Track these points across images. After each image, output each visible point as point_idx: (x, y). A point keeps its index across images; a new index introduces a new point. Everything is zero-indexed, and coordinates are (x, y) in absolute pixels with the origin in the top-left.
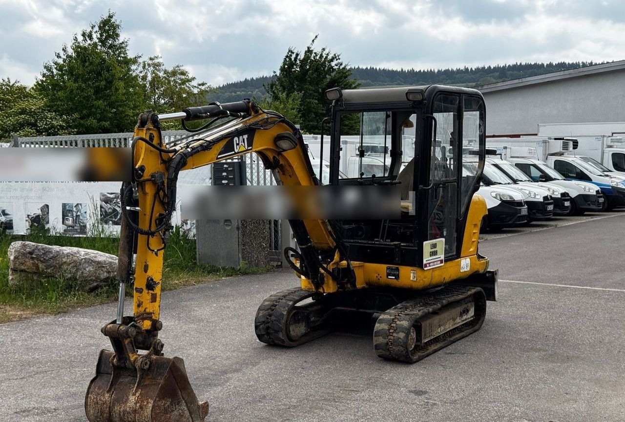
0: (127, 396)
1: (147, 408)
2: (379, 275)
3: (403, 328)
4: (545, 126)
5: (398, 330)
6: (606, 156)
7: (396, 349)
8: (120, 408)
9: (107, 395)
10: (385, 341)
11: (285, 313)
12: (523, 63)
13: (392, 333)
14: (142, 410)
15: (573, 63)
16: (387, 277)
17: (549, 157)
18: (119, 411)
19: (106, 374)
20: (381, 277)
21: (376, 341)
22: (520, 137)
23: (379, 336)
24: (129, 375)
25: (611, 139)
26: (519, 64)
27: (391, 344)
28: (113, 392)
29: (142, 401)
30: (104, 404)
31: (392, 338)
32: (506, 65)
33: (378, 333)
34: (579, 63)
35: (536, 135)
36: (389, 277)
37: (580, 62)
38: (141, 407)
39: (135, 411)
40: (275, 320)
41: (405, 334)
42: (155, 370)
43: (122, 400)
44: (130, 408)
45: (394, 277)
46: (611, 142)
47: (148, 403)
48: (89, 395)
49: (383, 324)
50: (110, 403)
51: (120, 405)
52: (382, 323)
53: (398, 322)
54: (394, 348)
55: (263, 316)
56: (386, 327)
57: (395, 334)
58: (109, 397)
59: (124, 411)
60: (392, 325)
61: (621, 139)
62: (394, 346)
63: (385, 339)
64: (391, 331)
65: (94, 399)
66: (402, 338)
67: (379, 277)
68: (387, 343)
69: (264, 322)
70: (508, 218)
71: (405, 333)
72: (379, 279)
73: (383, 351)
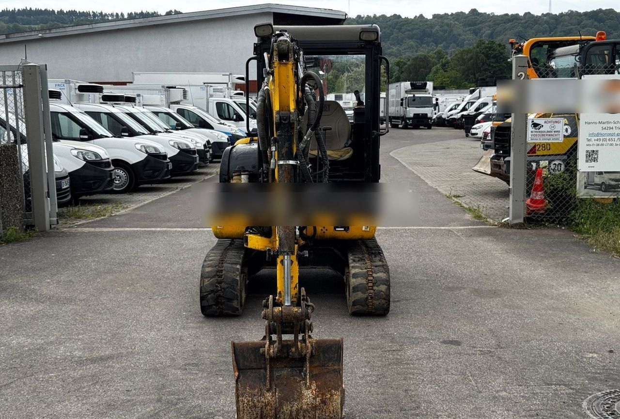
0: (298, 391)
1: (332, 402)
2: (324, 228)
3: (383, 280)
4: (139, 74)
5: (379, 283)
6: (210, 105)
7: (376, 302)
8: (291, 407)
9: (268, 395)
10: (365, 296)
11: (238, 278)
12: (33, 9)
13: (372, 287)
14: (325, 405)
15: (83, 12)
16: (335, 228)
17: (171, 105)
18: (291, 411)
19: (249, 369)
20: (327, 230)
21: (355, 297)
22: (126, 85)
23: (358, 291)
24: (286, 367)
25: (214, 89)
26: (29, 9)
27: (372, 298)
28: (275, 389)
29: (323, 394)
30: (266, 406)
31: (372, 291)
32: (15, 9)
33: (356, 289)
34: (89, 12)
35: (132, 83)
36: (337, 229)
37: (91, 12)
38: (323, 402)
39: (315, 408)
40: (227, 288)
41: (386, 287)
42: (321, 355)
43: (293, 397)
44: (308, 404)
45: (343, 229)
46: (214, 92)
47: (332, 395)
48: (240, 398)
49: (359, 278)
50: (276, 403)
51: (290, 403)
52: (357, 277)
53: (374, 275)
54: (374, 302)
55: (211, 284)
56: (364, 281)
57: (375, 288)
58: (273, 396)
59: (298, 411)
60: (369, 278)
61: (221, 89)
62: (374, 300)
63: (365, 293)
64: (370, 284)
65: (249, 401)
66: (383, 290)
67: (324, 230)
68: (367, 298)
69: (212, 291)
70: (187, 167)
71: (386, 285)
72: (324, 232)
73: (361, 307)
